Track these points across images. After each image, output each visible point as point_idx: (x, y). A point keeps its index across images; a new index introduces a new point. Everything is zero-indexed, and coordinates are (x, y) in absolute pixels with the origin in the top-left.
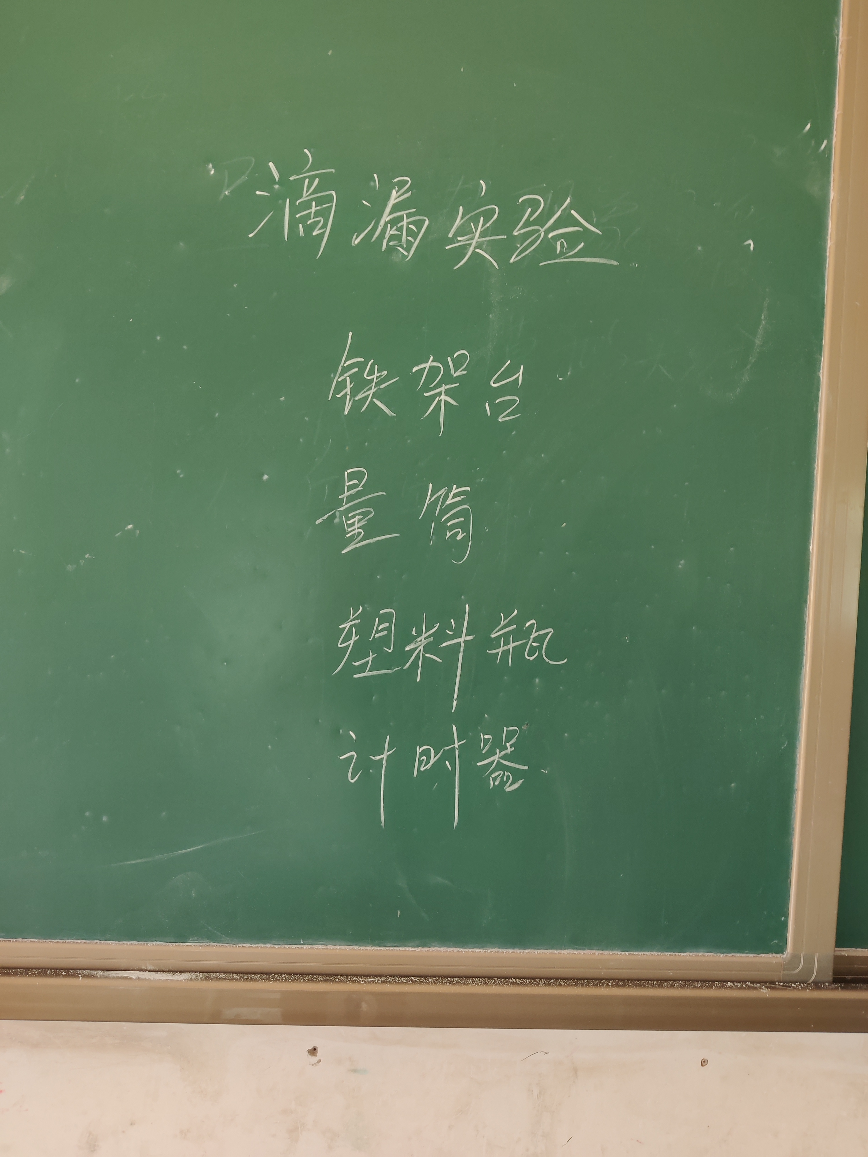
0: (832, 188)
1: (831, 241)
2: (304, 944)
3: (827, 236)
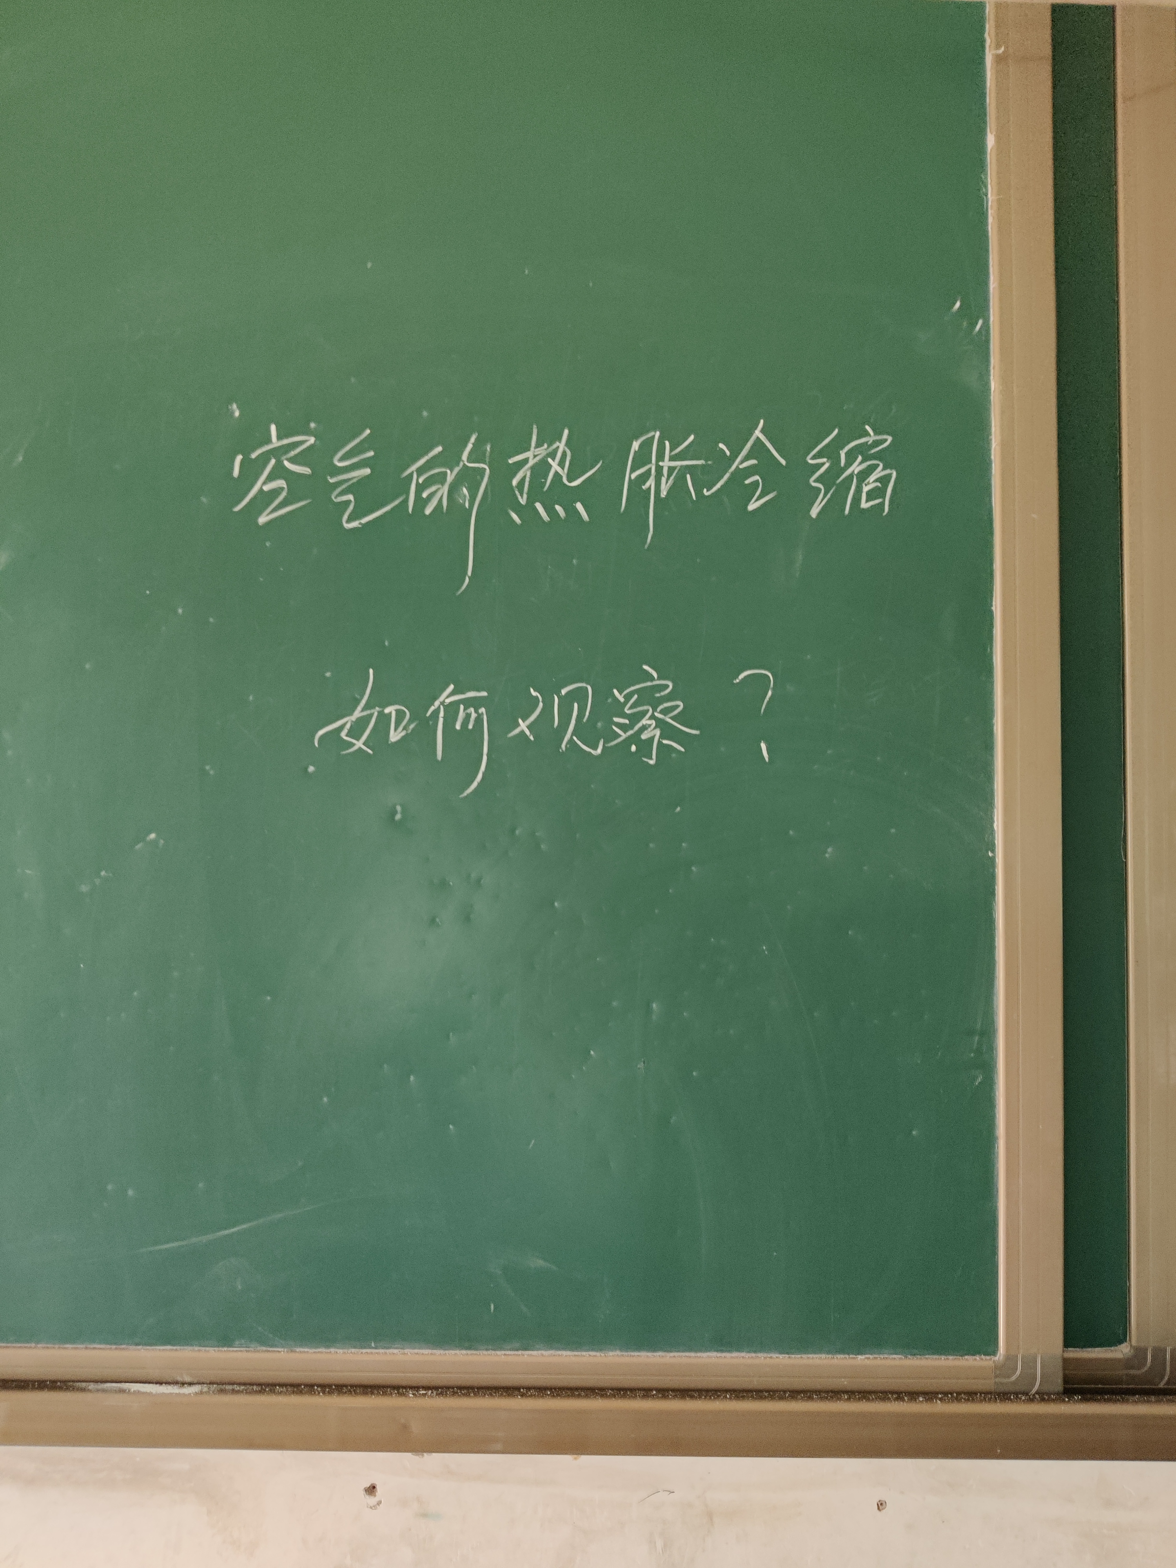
1: (995, 442)
2: (376, 1348)
3: (991, 435)
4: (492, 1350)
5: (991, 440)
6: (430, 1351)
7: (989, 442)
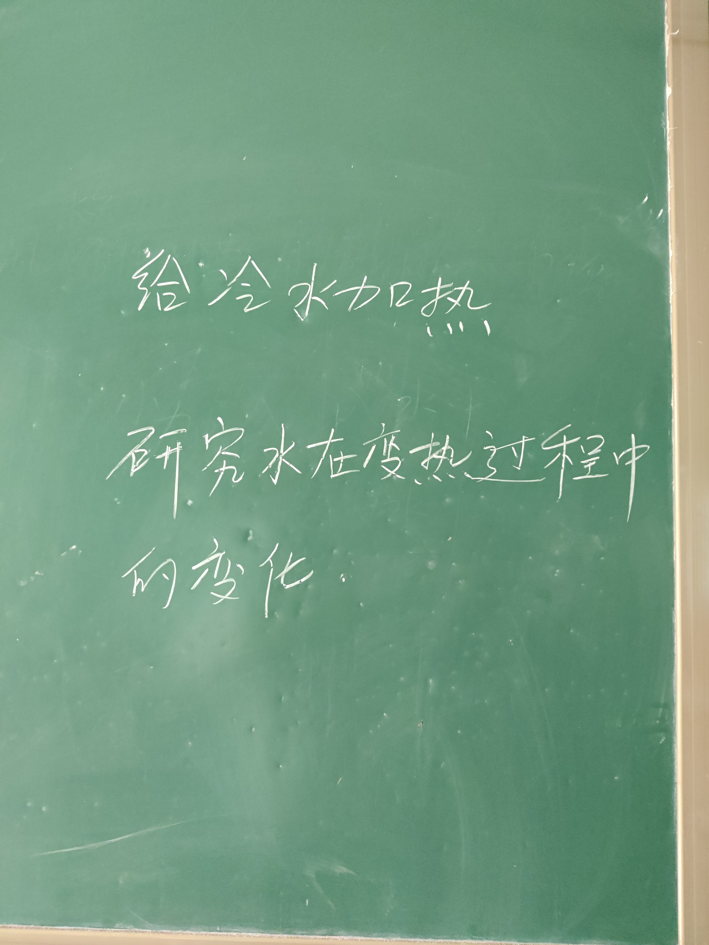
0: (670, 248)
1: (672, 292)
2: (220, 931)
3: (669, 287)
4: (306, 934)
5: (669, 290)
6: (260, 934)
7: (668, 291)
